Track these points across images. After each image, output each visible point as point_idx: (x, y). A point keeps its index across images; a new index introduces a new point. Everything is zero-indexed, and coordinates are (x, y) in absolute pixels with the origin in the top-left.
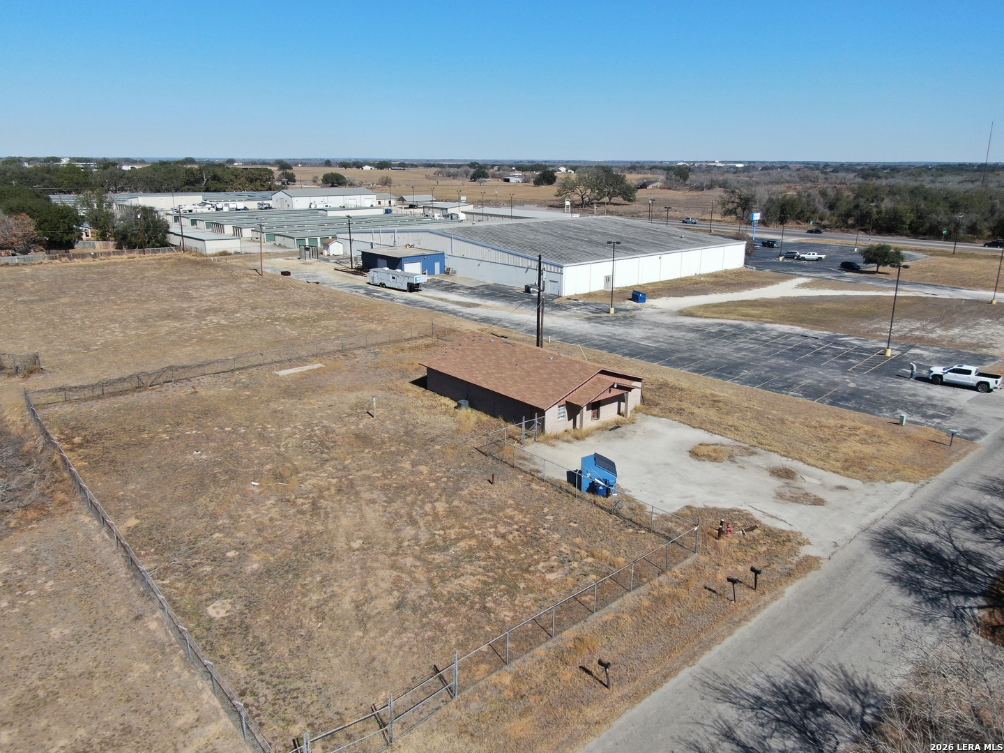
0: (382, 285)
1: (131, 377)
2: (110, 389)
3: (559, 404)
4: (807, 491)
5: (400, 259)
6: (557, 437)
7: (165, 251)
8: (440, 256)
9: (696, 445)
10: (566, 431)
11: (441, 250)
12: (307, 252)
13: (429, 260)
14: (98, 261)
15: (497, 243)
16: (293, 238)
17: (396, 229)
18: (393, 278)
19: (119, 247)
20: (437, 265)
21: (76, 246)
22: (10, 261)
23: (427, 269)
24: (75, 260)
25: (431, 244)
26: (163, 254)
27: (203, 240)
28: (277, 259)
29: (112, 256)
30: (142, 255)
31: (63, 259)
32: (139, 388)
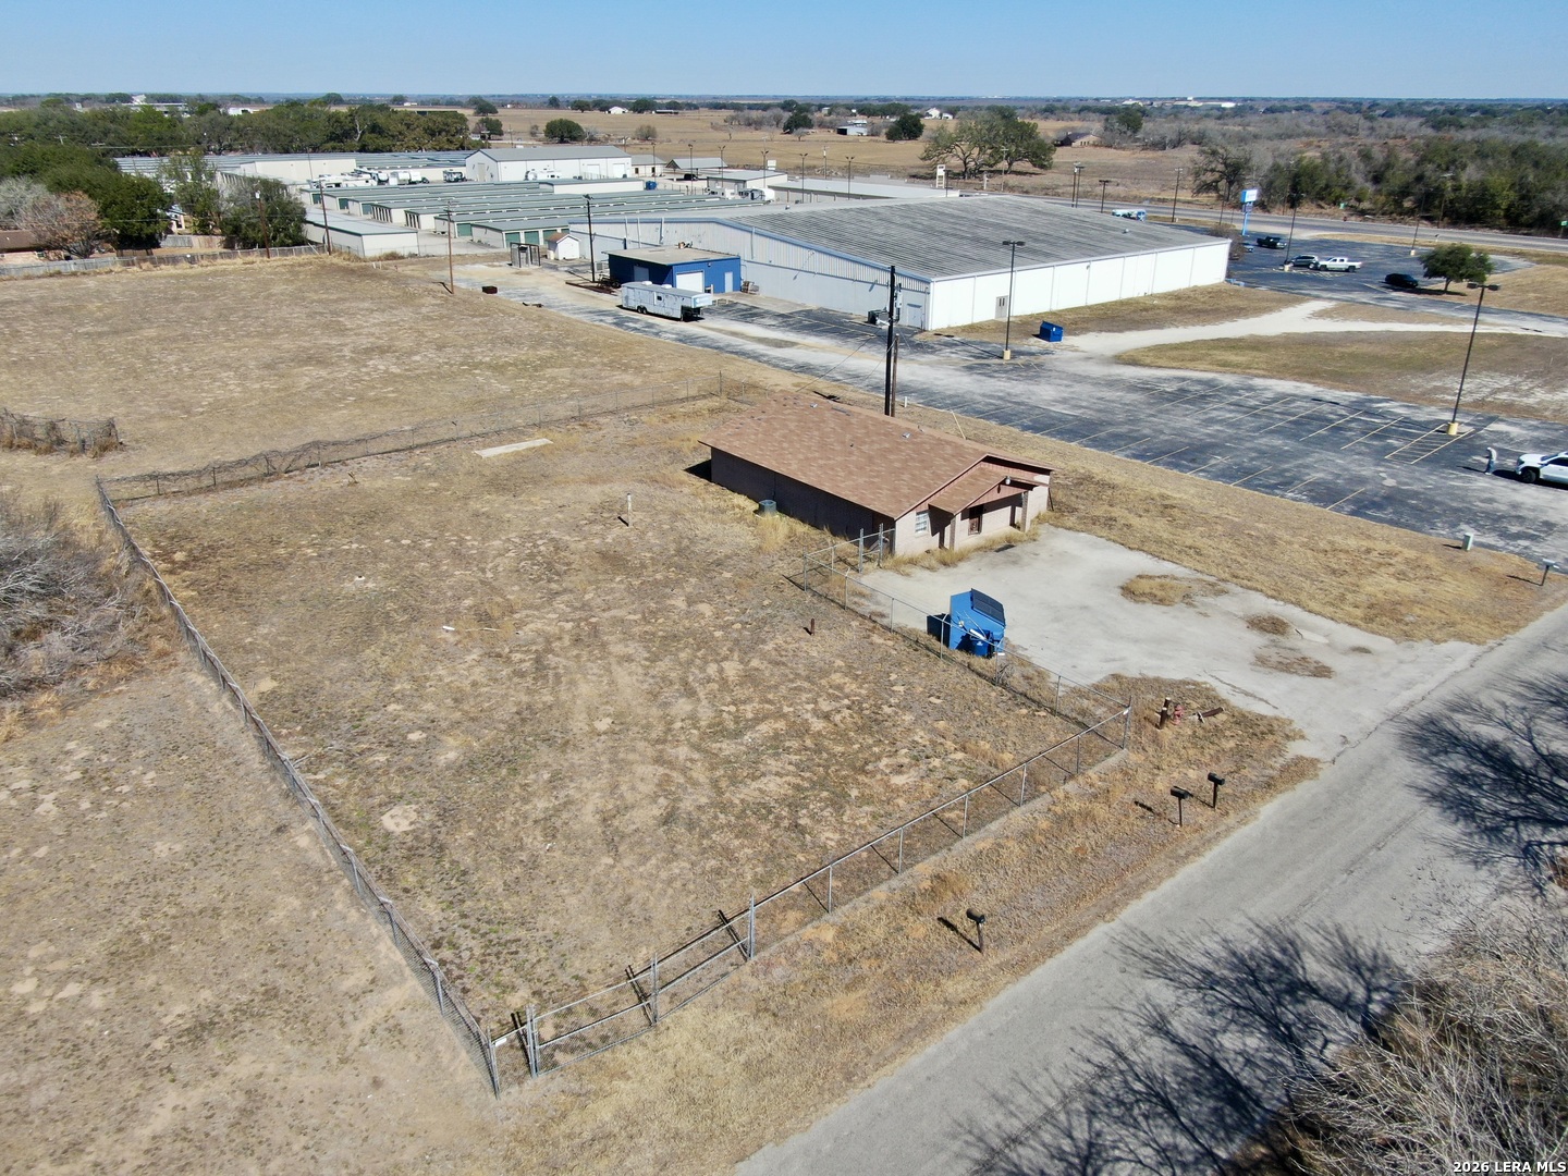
0: (642, 310)
1: (255, 458)
2: (226, 477)
3: (918, 510)
4: (1306, 654)
5: (670, 268)
6: (913, 562)
7: (300, 253)
8: (733, 263)
9: (1133, 577)
10: (928, 552)
11: (734, 252)
12: (523, 255)
13: (716, 269)
14: (197, 269)
15: (825, 241)
16: (500, 231)
17: (663, 217)
18: (659, 298)
19: (229, 245)
20: (729, 277)
21: (162, 243)
22: (62, 269)
23: (713, 283)
24: (163, 266)
25: (719, 242)
26: (298, 257)
27: (359, 235)
28: (476, 266)
29: (219, 261)
30: (265, 258)
31: (144, 266)
32: (270, 475)
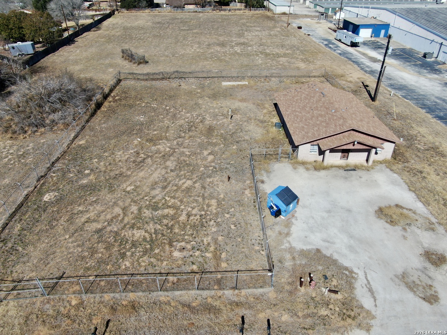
0: (340, 41)
1: (159, 73)
2: (151, 77)
3: (312, 144)
5: (359, 26)
6: (303, 163)
7: (260, 10)
8: (386, 26)
10: (315, 161)
11: (388, 22)
12: (322, 16)
13: (377, 28)
16: (323, 7)
17: (371, 6)
18: (346, 37)
19: (246, 7)
20: (383, 32)
21: (230, 5)
23: (376, 33)
24: (222, 12)
25: (384, 17)
27: (276, 6)
28: (307, 19)
29: (237, 11)
30: (249, 11)
31: (217, 11)
